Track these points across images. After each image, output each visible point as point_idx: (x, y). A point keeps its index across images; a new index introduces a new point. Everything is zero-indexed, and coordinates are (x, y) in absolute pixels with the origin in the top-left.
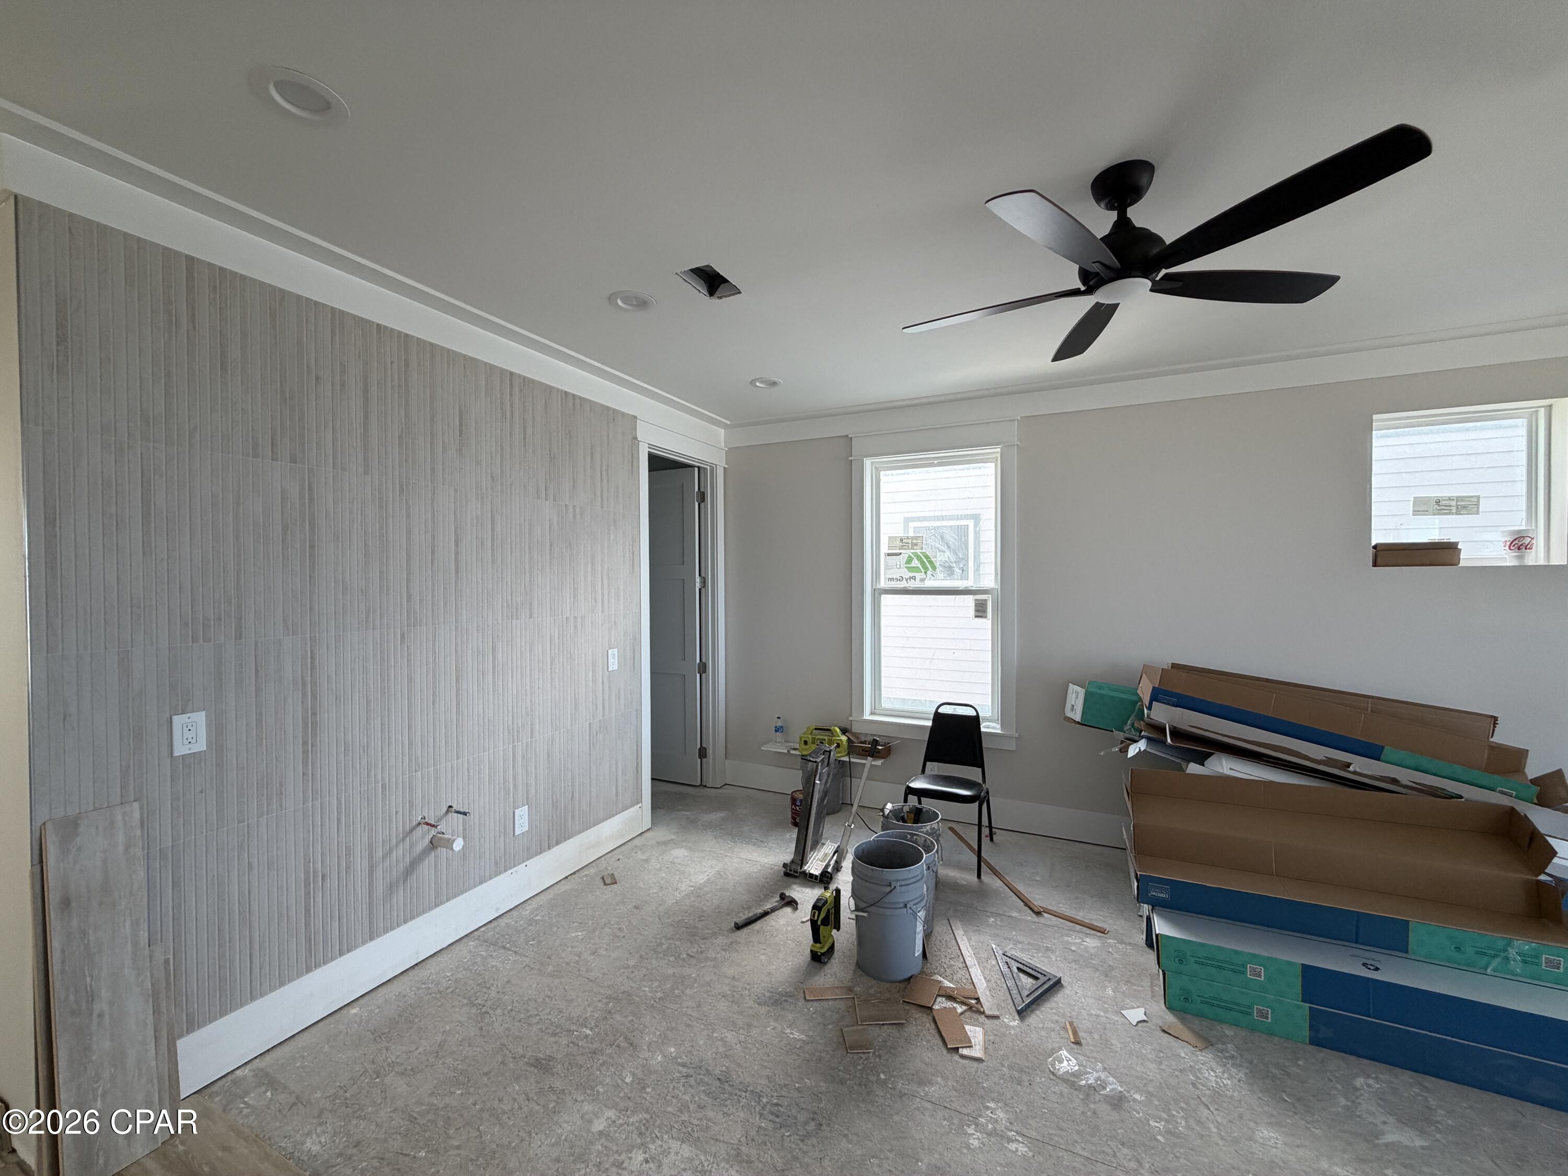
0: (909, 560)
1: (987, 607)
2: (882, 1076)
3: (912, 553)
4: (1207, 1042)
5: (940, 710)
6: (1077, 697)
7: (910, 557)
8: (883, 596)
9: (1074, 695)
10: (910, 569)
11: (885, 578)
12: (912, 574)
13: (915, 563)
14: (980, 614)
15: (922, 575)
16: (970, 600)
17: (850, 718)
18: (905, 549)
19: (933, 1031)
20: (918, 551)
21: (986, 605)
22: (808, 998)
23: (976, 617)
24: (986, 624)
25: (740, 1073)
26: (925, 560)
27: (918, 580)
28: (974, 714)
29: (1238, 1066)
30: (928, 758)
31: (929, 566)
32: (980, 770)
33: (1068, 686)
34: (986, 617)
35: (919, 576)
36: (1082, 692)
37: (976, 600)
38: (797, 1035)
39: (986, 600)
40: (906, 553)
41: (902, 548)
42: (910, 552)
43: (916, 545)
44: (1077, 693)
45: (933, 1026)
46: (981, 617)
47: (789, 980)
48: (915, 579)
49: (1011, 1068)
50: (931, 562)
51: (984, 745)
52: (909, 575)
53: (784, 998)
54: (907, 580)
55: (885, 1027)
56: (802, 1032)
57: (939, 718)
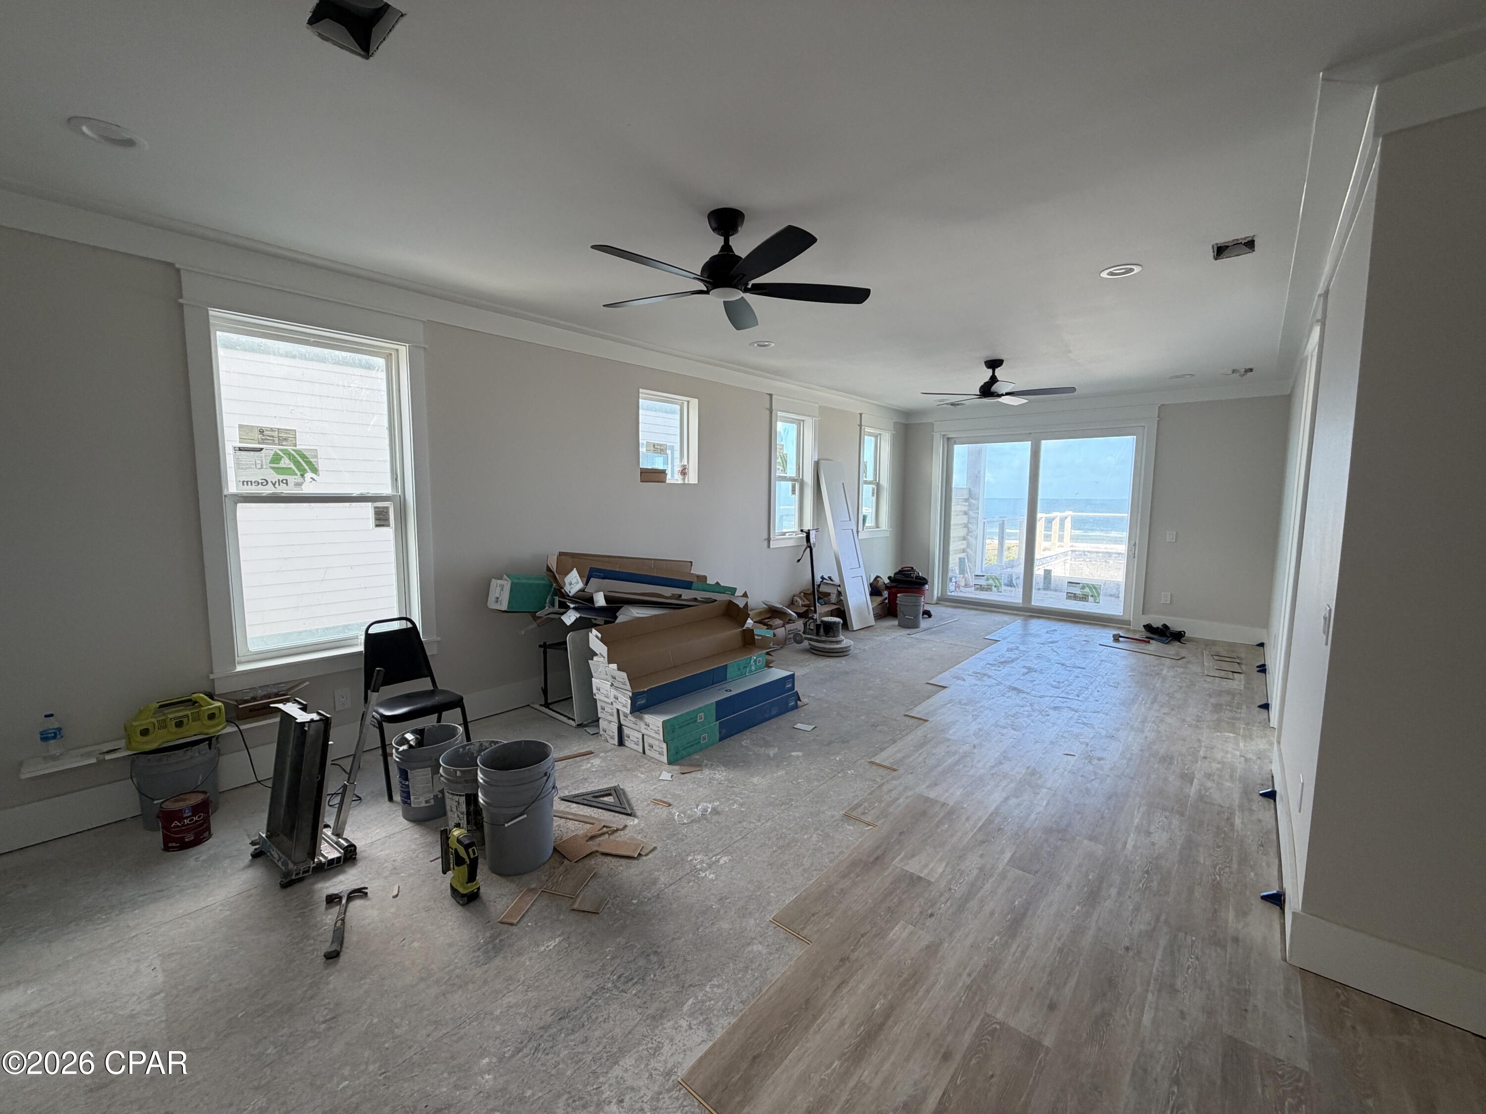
0: (276, 459)
1: (389, 515)
2: (635, 901)
3: (280, 450)
4: (699, 766)
5: (371, 631)
6: (502, 589)
7: (276, 454)
8: (239, 505)
9: (498, 589)
10: (278, 470)
11: (238, 482)
12: (281, 477)
13: (286, 462)
14: (382, 523)
15: (298, 479)
16: (368, 509)
17: (211, 677)
18: (268, 444)
19: (614, 860)
20: (290, 448)
21: (387, 513)
22: (515, 922)
23: (377, 526)
24: (388, 533)
25: (565, 999)
26: (301, 460)
27: (291, 484)
28: (410, 625)
29: (717, 766)
30: (370, 685)
31: (306, 467)
32: (429, 679)
33: (491, 581)
34: (388, 525)
35: (291, 479)
36: (507, 584)
37: (375, 508)
38: (552, 944)
39: (387, 508)
40: (270, 449)
41: (263, 442)
42: (276, 448)
43: (286, 439)
44: (502, 587)
45: (610, 858)
46: (383, 526)
47: (474, 930)
48: (287, 484)
49: (668, 838)
50: (309, 463)
51: (428, 653)
52: (274, 477)
53: (497, 941)
54: (274, 485)
55: (590, 883)
56: (552, 938)
57: (371, 640)
